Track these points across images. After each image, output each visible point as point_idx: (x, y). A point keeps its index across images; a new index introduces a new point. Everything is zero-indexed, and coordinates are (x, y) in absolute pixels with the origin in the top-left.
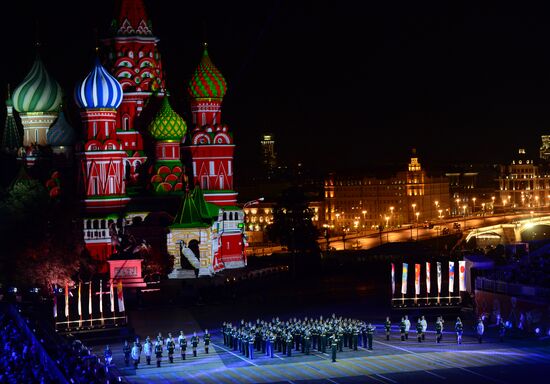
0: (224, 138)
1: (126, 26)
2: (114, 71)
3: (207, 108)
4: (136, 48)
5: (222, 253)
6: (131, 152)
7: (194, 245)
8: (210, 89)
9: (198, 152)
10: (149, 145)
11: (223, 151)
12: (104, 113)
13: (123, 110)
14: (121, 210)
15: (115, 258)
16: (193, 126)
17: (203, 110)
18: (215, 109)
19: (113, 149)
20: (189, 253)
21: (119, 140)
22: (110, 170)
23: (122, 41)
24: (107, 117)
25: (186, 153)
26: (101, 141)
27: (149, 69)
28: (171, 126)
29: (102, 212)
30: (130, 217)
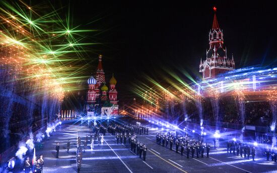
0: (115, 91)
1: (98, 70)
2: (95, 78)
3: (113, 86)
4: (100, 74)
5: (113, 113)
6: (97, 93)
7: (107, 110)
8: (113, 83)
9: (111, 94)
10: (101, 92)
11: (115, 94)
12: (92, 85)
13: (96, 85)
14: (94, 104)
15: (89, 111)
16: (109, 89)
17: (112, 86)
18: (114, 86)
19: (93, 92)
20: (106, 112)
21: (94, 90)
22: (92, 96)
23: (97, 72)
24: (93, 86)
25: (108, 94)
26: (91, 90)
27: (102, 78)
28: (105, 88)
29: (90, 104)
30: (96, 105)
